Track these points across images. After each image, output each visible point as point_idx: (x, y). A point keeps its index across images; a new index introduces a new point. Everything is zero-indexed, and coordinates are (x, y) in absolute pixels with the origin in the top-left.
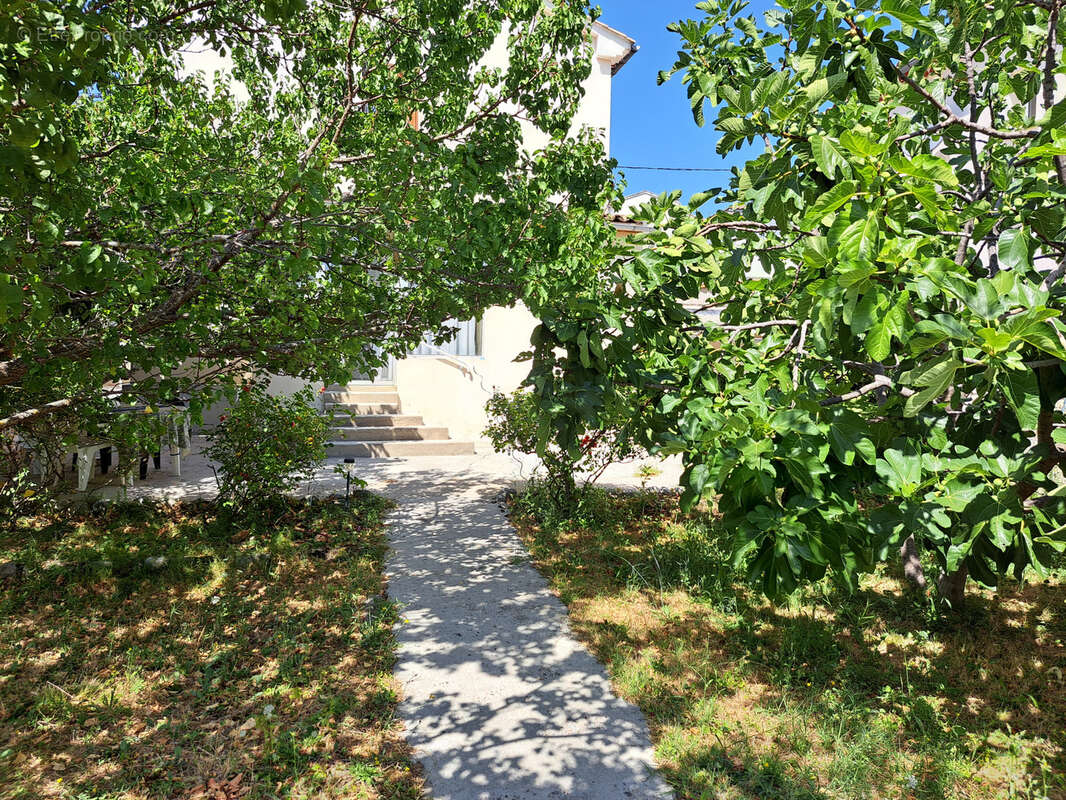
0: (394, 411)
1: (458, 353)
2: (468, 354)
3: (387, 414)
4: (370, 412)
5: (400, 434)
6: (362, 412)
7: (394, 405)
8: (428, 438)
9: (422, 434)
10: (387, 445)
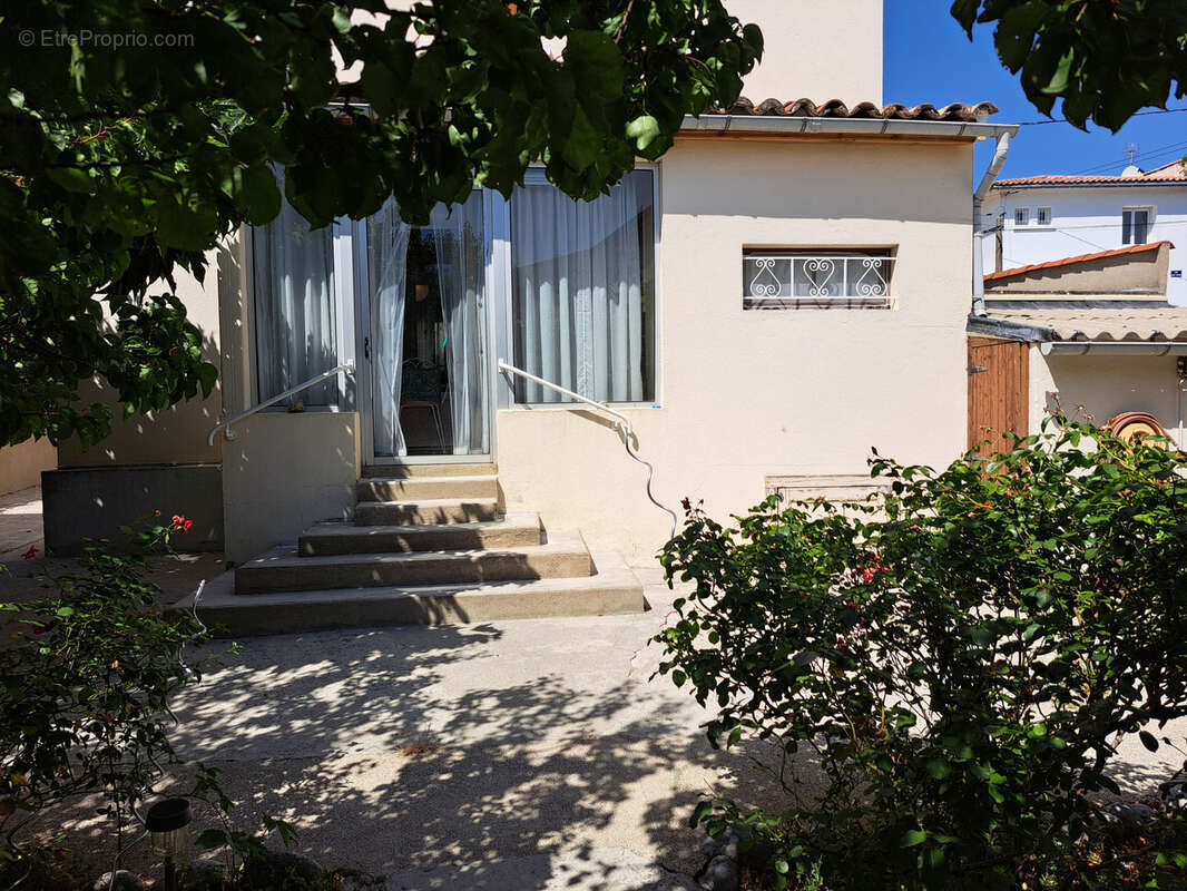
0: (486, 517)
1: (610, 398)
2: (629, 400)
3: (474, 523)
4: (442, 519)
5: (494, 568)
6: (427, 520)
7: (488, 502)
8: (550, 575)
9: (537, 567)
10: (465, 595)
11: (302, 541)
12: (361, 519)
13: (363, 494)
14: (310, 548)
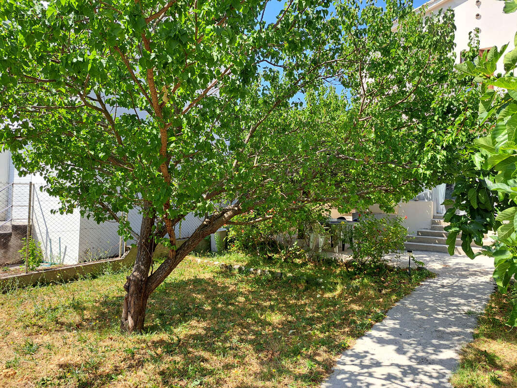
11: (418, 232)
12: (432, 228)
13: (433, 223)
14: (420, 234)
